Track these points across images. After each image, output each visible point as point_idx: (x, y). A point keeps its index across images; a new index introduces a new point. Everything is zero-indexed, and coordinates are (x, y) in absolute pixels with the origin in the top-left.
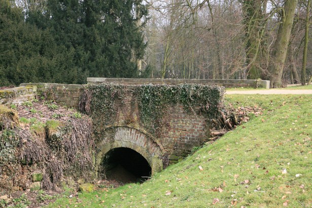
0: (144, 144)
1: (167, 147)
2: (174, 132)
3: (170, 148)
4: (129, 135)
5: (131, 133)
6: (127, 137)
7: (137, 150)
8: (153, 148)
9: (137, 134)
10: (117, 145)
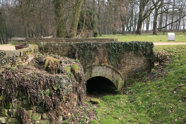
0: (111, 74)
1: (124, 74)
2: (128, 66)
3: (126, 74)
4: (102, 69)
5: (103, 68)
6: (100, 70)
7: (107, 77)
8: (116, 75)
9: (107, 69)
10: (94, 75)
